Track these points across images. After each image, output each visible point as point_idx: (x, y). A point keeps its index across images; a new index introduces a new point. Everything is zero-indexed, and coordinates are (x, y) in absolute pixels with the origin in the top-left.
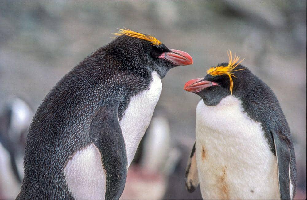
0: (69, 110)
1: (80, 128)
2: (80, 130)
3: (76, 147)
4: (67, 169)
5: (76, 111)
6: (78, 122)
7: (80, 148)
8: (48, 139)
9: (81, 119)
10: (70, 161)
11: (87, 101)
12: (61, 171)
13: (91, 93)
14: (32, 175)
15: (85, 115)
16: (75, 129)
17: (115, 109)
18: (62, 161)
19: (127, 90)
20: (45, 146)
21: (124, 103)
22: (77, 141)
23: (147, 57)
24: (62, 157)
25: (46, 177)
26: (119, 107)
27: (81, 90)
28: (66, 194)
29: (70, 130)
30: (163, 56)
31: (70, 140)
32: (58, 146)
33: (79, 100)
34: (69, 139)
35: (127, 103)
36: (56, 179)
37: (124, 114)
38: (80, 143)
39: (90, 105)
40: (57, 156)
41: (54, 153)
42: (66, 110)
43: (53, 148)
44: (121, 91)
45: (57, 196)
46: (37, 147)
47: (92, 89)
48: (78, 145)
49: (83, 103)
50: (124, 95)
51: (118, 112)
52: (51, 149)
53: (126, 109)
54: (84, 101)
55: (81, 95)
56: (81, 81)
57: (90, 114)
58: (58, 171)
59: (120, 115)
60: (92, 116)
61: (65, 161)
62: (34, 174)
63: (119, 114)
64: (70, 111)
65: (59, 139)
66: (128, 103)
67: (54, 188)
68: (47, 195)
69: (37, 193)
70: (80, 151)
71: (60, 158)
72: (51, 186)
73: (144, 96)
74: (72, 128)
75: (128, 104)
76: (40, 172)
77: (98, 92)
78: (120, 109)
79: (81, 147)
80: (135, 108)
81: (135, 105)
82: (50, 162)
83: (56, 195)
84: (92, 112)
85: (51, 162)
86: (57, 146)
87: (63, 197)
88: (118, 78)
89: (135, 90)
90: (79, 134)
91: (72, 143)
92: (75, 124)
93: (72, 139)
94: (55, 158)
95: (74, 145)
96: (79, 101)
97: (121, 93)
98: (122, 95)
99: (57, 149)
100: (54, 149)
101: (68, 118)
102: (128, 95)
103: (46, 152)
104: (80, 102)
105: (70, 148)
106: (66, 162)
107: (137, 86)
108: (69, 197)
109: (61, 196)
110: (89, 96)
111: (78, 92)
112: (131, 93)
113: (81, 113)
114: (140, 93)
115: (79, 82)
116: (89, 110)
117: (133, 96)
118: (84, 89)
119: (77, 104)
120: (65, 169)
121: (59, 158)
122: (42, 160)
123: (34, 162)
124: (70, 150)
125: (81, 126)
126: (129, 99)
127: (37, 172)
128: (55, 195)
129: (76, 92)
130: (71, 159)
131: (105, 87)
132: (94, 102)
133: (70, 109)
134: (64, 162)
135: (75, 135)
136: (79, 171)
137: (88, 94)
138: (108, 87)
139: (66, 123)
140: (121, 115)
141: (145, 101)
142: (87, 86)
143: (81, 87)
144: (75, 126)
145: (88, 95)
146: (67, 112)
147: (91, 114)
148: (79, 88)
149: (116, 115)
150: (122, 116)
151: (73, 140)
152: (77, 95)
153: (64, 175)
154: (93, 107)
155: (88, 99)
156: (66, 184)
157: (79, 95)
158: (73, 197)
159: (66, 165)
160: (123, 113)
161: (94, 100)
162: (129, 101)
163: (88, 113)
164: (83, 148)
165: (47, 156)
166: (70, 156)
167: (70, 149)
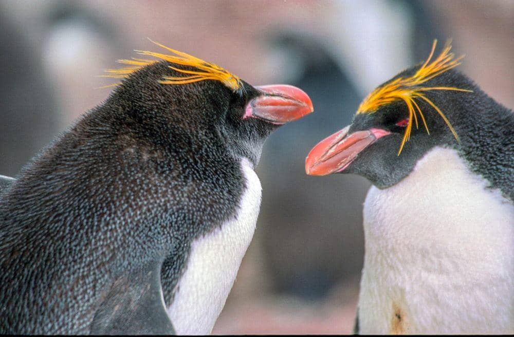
0: (32, 300)
5: (51, 298)
9: (66, 318)
11: (79, 269)
15: (76, 305)
17: (152, 280)
19: (183, 225)
21: (175, 258)
23: (224, 129)
26: (163, 271)
27: (58, 240)
30: (249, 111)
33: (56, 269)
35: (184, 256)
39: (88, 276)
42: (24, 299)
44: (170, 228)
47: (90, 230)
49: (69, 276)
50: (177, 238)
51: (163, 286)
53: (181, 275)
54: (69, 269)
55: (60, 253)
56: (55, 217)
57: (88, 300)
59: (166, 292)
60: (93, 307)
63: (164, 291)
64: (34, 302)
66: (186, 257)
73: (225, 236)
75: (187, 259)
77: (110, 238)
78: (166, 276)
80: (203, 268)
81: (204, 260)
84: (94, 295)
88: (163, 196)
89: (204, 223)
96: (58, 271)
97: (168, 233)
98: (171, 238)
102: (185, 237)
104: (59, 273)
107: (209, 214)
110: (83, 252)
111: (50, 246)
112: (193, 232)
113: (66, 301)
114: (216, 230)
115: (51, 219)
116: (85, 292)
117: (197, 238)
118: (67, 234)
119: (51, 280)
126: (190, 247)
129: (45, 248)
131: (129, 221)
132: (98, 267)
133: (35, 296)
137: (78, 248)
138: (139, 221)
140: (169, 292)
141: (227, 248)
143: (58, 232)
145: (80, 250)
146: (28, 304)
147: (91, 301)
148: (52, 235)
149: (157, 293)
150: (174, 296)
152: (49, 253)
154: (95, 280)
155: (80, 263)
157: (55, 254)
160: (173, 286)
161: (99, 262)
162: (189, 250)
163: (83, 298)
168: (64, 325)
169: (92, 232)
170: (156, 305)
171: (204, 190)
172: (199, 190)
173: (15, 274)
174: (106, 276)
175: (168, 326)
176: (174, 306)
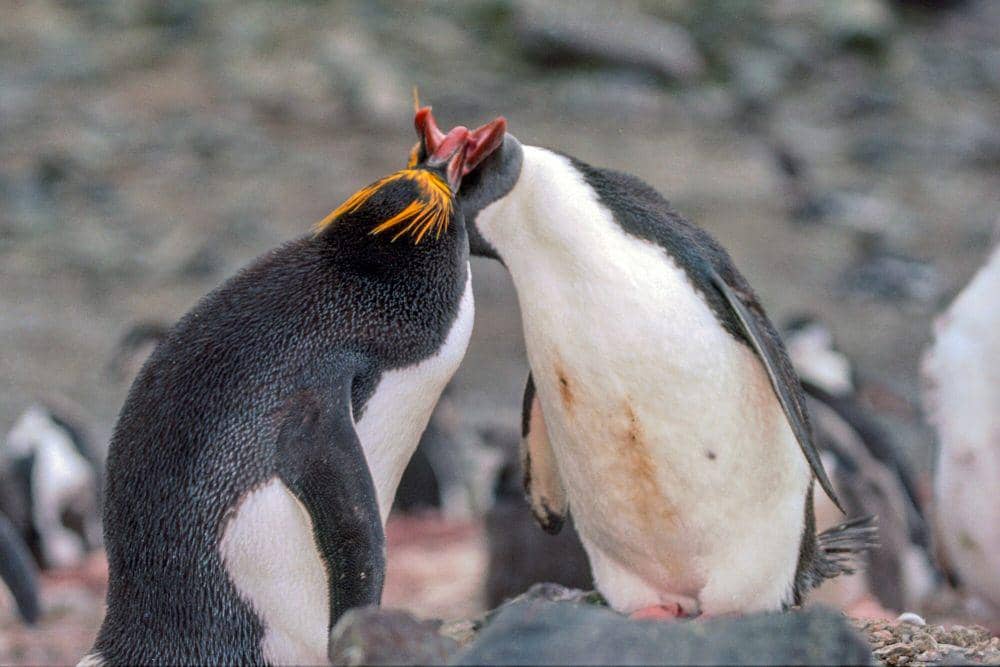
1: (246, 435)
2: (247, 440)
3: (243, 481)
4: (227, 544)
5: (236, 396)
6: (240, 422)
7: (253, 484)
8: (165, 464)
10: (231, 522)
11: (265, 375)
12: (213, 548)
13: (274, 357)
14: (133, 564)
16: (233, 437)
17: (342, 394)
18: (210, 524)
20: (158, 483)
21: (365, 380)
22: (243, 466)
24: (209, 512)
25: (174, 566)
26: (353, 389)
28: (233, 605)
29: (220, 439)
31: (225, 465)
32: (194, 481)
33: (244, 371)
34: (220, 462)
36: (203, 569)
37: (366, 408)
38: (253, 472)
39: (272, 383)
40: (193, 512)
41: (185, 503)
43: (179, 488)
45: (210, 609)
46: (137, 487)
48: (248, 477)
49: (255, 379)
52: (175, 491)
57: (272, 403)
58: (205, 548)
59: (355, 408)
61: (218, 523)
62: (137, 560)
63: (353, 406)
65: (195, 465)
66: (375, 382)
67: (198, 593)
68: (181, 612)
69: (155, 610)
70: (254, 491)
71: (204, 514)
72: (191, 587)
74: (226, 435)
75: (377, 384)
76: (153, 555)
78: (355, 393)
79: (256, 481)
82: (178, 526)
83: (207, 610)
85: (181, 528)
86: (190, 483)
87: (227, 613)
89: (399, 360)
90: (248, 449)
91: (230, 474)
92: (233, 426)
93: (230, 461)
94: (191, 514)
95: (235, 479)
99: (192, 490)
100: (185, 490)
101: (215, 412)
102: (376, 365)
103: (163, 499)
104: (246, 375)
105: (225, 486)
106: (221, 525)
108: (242, 612)
109: (221, 609)
110: (270, 362)
112: (384, 363)
113: (250, 400)
114: (412, 366)
116: (269, 396)
117: (389, 369)
119: (238, 380)
120: (222, 543)
121: (200, 515)
122: (153, 521)
123: (135, 527)
124: (225, 491)
125: (249, 431)
127: (144, 554)
128: (203, 610)
130: (234, 515)
134: (217, 526)
135: (237, 452)
136: (260, 546)
139: (210, 422)
142: (267, 336)
144: (232, 431)
145: (268, 360)
147: (275, 404)
149: (346, 408)
150: (362, 413)
151: (232, 464)
153: (222, 559)
154: (279, 388)
155: (267, 370)
156: (230, 579)
158: (252, 612)
159: (222, 535)
160: (362, 405)
162: (379, 378)
163: (267, 401)
164: (263, 485)
165: (167, 511)
166: (231, 510)
167: (227, 489)
168: (247, 421)
169: (280, 346)
170: (345, 419)
171: (407, 331)
172: (402, 331)
173: (207, 368)
174: (291, 387)
175: (355, 442)
176: (361, 423)
